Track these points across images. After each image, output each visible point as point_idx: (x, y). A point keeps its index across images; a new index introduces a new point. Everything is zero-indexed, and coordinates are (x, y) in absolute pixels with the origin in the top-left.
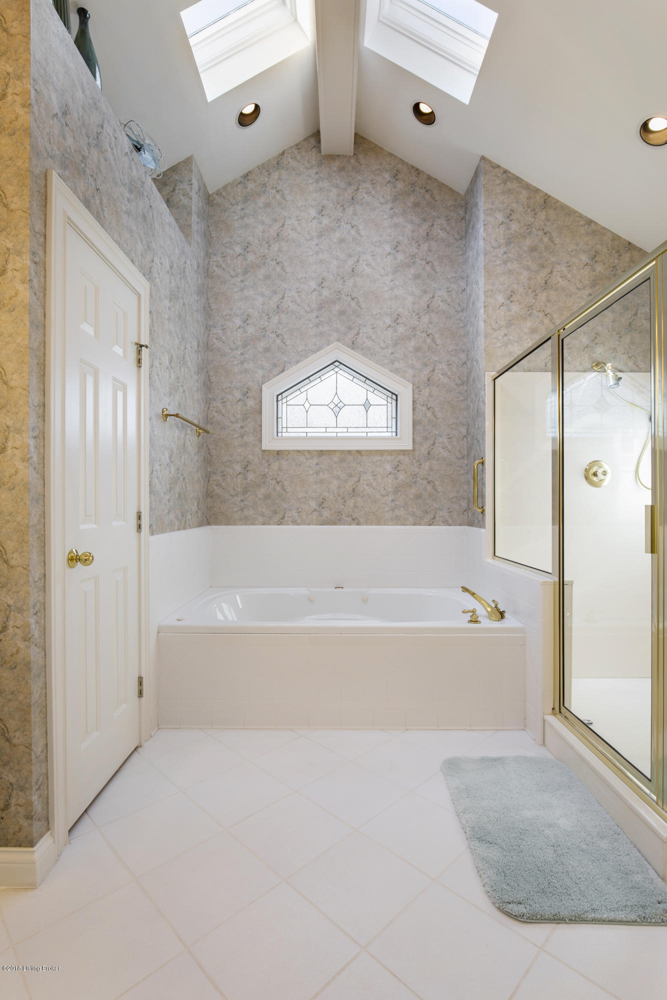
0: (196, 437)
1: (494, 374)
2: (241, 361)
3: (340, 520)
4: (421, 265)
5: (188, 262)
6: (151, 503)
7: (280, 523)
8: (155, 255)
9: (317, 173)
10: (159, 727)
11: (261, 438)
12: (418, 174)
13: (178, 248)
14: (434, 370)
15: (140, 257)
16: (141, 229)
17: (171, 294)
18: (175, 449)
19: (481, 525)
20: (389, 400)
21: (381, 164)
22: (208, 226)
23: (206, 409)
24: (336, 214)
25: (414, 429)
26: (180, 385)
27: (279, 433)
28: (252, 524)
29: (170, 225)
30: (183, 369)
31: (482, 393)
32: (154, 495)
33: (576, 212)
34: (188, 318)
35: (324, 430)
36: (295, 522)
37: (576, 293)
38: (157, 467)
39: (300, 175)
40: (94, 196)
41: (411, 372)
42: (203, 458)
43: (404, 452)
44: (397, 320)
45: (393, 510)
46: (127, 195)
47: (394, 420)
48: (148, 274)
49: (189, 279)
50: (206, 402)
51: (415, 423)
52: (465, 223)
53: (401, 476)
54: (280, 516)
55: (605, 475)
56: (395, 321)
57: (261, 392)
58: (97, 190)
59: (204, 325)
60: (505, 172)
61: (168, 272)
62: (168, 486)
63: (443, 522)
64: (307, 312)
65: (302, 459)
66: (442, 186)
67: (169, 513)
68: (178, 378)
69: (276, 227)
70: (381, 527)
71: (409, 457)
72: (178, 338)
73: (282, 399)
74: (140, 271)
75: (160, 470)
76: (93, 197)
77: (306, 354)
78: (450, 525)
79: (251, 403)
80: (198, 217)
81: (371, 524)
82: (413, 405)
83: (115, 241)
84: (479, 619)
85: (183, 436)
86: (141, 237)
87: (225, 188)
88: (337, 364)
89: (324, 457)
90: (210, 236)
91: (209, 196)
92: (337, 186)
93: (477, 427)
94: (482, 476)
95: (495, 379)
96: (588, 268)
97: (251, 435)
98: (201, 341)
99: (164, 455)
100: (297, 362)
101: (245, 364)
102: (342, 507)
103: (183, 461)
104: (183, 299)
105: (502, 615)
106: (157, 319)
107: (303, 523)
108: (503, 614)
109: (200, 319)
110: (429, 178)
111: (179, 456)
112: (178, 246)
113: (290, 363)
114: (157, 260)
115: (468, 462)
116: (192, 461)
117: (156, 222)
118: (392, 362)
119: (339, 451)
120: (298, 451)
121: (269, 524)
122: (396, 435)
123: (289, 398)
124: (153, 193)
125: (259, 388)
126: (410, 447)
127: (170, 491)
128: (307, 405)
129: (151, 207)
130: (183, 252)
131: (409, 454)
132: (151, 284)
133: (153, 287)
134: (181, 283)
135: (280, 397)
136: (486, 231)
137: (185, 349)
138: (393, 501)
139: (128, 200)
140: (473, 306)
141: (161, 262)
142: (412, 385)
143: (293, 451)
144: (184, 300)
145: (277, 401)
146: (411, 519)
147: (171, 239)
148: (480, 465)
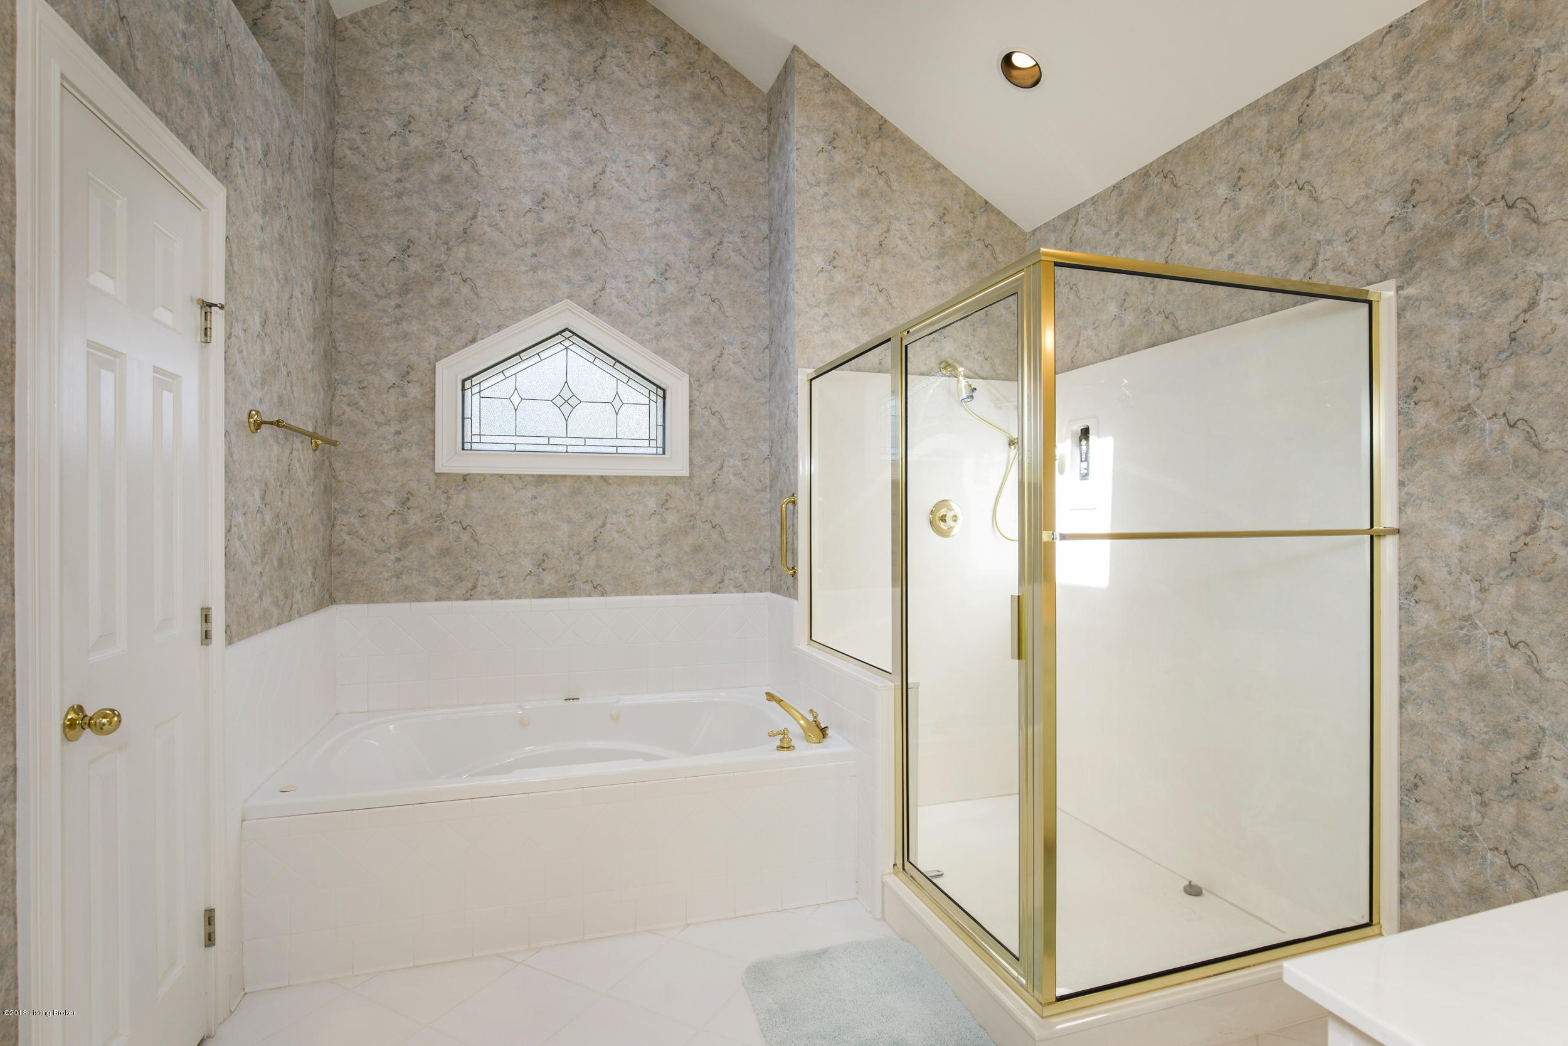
0: (311, 451)
1: (811, 372)
2: (395, 317)
3: (572, 588)
4: (702, 190)
5: (298, 142)
6: (227, 587)
7: (468, 597)
8: (236, 133)
9: (535, 18)
10: (246, 991)
11: (434, 452)
12: (699, 49)
13: (279, 118)
14: (721, 355)
15: (207, 139)
16: (209, 89)
17: (264, 201)
18: (272, 481)
19: (792, 593)
20: (653, 397)
21: (641, 24)
22: (334, 76)
23: (329, 400)
24: (567, 91)
25: (691, 444)
26: (281, 363)
27: (465, 444)
28: (417, 600)
29: (263, 77)
30: (286, 334)
31: (793, 398)
32: (234, 570)
33: (920, 149)
34: (296, 242)
35: (545, 441)
36: (495, 595)
37: (920, 264)
38: (239, 518)
39: (505, 15)
40: (115, 30)
41: (686, 355)
42: (322, 488)
43: (676, 480)
44: (664, 272)
45: (659, 570)
46: (182, 26)
47: (660, 429)
48: (223, 170)
49: (299, 171)
50: (329, 386)
51: (693, 436)
52: (769, 136)
53: (672, 518)
54: (467, 585)
55: (955, 521)
56: (662, 274)
57: (435, 373)
58: (122, 19)
59: (326, 251)
60: (827, 75)
61: (260, 162)
62: (258, 548)
63: (735, 587)
64: (517, 246)
65: (508, 488)
66: (734, 74)
67: (260, 597)
68: (278, 352)
69: (462, 96)
70: (640, 597)
71: (684, 487)
72: (278, 280)
73: (472, 386)
74: (207, 167)
75: (245, 524)
76: (114, 32)
77: (515, 315)
78: (745, 592)
79: (414, 391)
80: (316, 60)
81: (624, 593)
82: (690, 407)
83: (157, 114)
84: (793, 743)
85: (287, 454)
86: (210, 104)
87: (366, 13)
88: (567, 334)
89: (545, 486)
90: (338, 94)
91: (336, 21)
92: (569, 46)
93: (785, 446)
94: (793, 521)
95: (811, 380)
96: (935, 230)
97: (414, 445)
98: (320, 282)
99: (253, 495)
100: (500, 328)
101: (404, 324)
102: (575, 567)
103: (286, 499)
104: (287, 209)
105: (823, 731)
106: (239, 249)
107: (510, 595)
108: (825, 731)
109: (318, 241)
110: (716, 58)
111: (279, 492)
112: (279, 115)
113: (486, 328)
114: (239, 143)
115: (771, 496)
116: (302, 495)
117: (237, 73)
118: (658, 338)
119: (572, 476)
120: (501, 476)
121: (449, 599)
122: (664, 453)
123: (484, 385)
124: (231, 21)
125: (430, 367)
126: (685, 472)
127: (263, 558)
128: (516, 399)
129: (228, 46)
130: (288, 125)
131: (684, 482)
132: (228, 188)
133: (232, 193)
134: (283, 179)
135: (468, 384)
136: (799, 159)
137: (291, 297)
138: (659, 556)
139: (184, 36)
140: (779, 265)
141: (247, 145)
142: (688, 376)
143: (492, 475)
144: (290, 210)
145: (463, 390)
146: (687, 584)
147: (266, 102)
148: (791, 506)
